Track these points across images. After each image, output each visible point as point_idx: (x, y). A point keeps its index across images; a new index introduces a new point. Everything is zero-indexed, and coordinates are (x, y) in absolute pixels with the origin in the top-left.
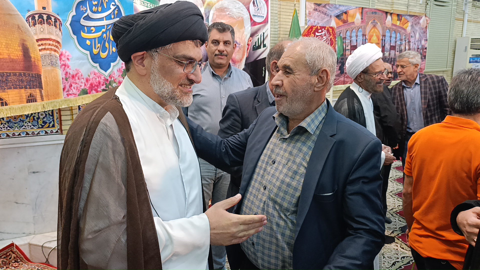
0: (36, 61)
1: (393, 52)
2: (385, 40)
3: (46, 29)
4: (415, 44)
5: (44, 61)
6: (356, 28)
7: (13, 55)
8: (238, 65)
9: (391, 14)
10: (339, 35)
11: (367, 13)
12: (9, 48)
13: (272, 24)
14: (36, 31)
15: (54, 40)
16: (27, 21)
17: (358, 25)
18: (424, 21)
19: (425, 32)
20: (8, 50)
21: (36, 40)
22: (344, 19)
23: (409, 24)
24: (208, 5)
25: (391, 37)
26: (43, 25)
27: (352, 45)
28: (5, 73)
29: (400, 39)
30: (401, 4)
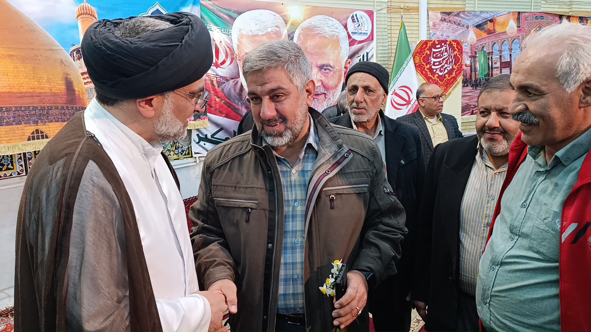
0: (81, 94)
5: (90, 94)
6: (510, 39)
7: (55, 89)
8: (332, 92)
9: (569, 17)
10: (481, 49)
11: (527, 19)
12: (51, 83)
13: (378, 41)
14: (81, 65)
16: (71, 55)
17: (512, 36)
20: (50, 85)
21: (82, 73)
22: (489, 29)
24: (293, 24)
27: (503, 61)
28: (46, 107)
30: (585, 3)
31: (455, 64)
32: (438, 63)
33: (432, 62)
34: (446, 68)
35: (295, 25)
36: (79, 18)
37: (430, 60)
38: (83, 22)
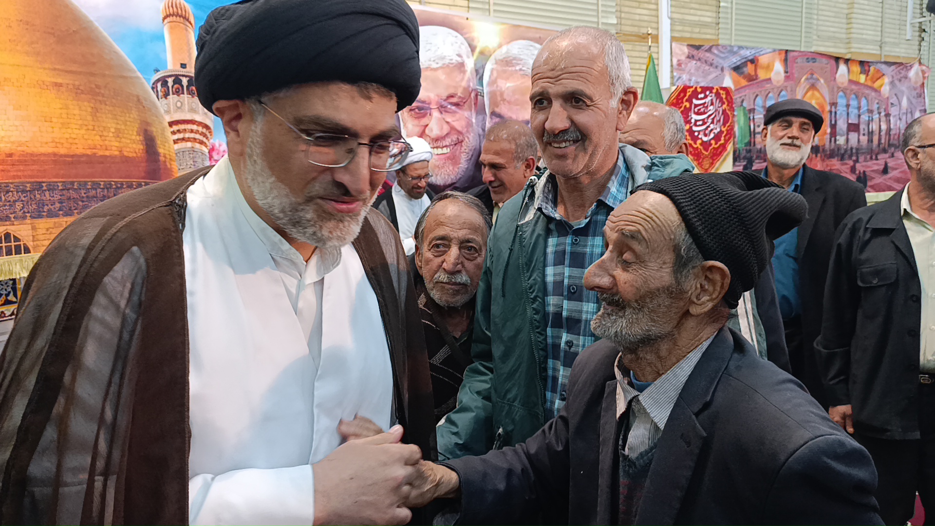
0: (168, 160)
1: (853, 136)
2: (836, 113)
3: (186, 102)
4: (900, 119)
5: (181, 161)
6: (775, 90)
7: (128, 150)
9: (847, 61)
10: (740, 104)
11: (796, 61)
12: (121, 138)
14: (169, 107)
15: (200, 124)
16: (153, 88)
17: (778, 85)
18: (917, 74)
19: (921, 95)
20: (120, 142)
21: (169, 123)
22: (749, 74)
23: (886, 80)
24: (482, 53)
25: (848, 106)
26: (182, 95)
28: (113, 183)
29: (868, 110)
30: (867, 42)
31: (724, 124)
32: (700, 123)
33: (693, 121)
34: (712, 130)
35: (484, 56)
36: (166, 21)
37: (690, 118)
38: (171, 29)
